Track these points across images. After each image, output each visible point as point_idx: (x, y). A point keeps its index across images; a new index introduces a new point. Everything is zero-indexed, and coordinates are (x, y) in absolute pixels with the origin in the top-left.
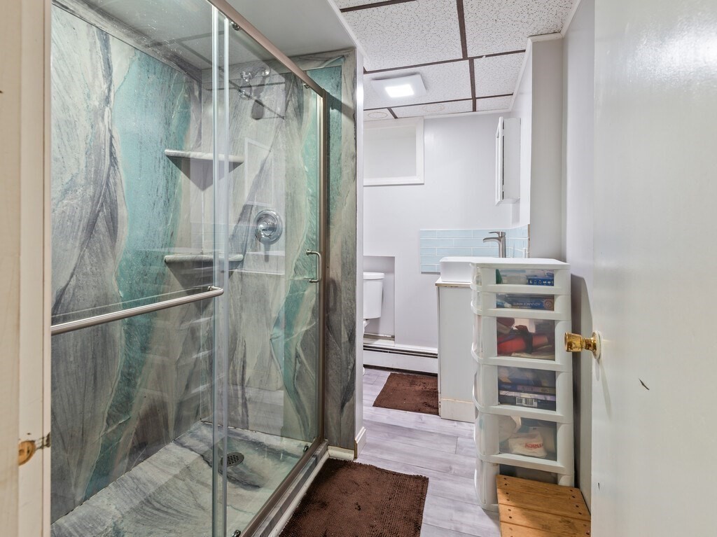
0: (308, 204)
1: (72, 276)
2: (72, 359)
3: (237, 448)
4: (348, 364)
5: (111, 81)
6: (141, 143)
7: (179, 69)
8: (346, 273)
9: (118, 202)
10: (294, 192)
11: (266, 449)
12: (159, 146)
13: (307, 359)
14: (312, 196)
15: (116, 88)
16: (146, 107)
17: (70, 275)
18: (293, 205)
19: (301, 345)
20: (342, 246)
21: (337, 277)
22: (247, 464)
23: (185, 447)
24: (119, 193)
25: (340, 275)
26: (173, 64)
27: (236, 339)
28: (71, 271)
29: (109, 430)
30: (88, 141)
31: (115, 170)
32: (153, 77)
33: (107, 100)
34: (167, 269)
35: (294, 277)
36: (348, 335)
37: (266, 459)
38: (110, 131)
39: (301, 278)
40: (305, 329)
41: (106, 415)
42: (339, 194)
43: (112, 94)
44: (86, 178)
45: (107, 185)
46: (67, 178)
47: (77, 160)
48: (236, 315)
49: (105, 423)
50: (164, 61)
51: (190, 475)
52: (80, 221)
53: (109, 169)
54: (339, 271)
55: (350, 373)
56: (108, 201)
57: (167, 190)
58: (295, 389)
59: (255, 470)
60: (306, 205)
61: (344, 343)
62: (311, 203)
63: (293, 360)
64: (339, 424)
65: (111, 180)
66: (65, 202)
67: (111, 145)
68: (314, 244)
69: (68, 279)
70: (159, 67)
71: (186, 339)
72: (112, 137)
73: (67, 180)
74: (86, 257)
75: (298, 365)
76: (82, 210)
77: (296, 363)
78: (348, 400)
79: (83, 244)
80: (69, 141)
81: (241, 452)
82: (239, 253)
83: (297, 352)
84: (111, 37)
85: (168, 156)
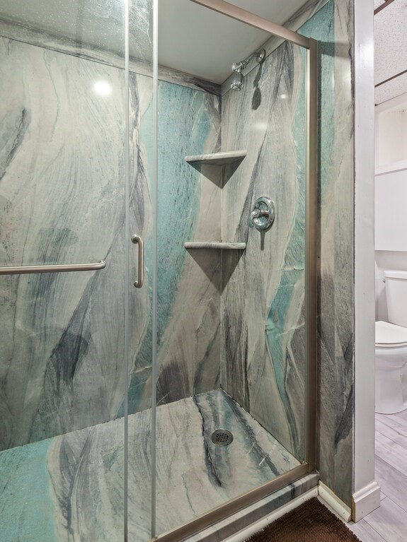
0: (297, 183)
1: (108, 254)
2: (109, 312)
3: (232, 428)
4: (344, 388)
5: (138, 109)
6: (164, 153)
7: (198, 88)
8: (340, 265)
9: (145, 199)
10: (285, 173)
11: (254, 444)
12: (180, 154)
13: (296, 363)
14: (301, 173)
15: (142, 113)
16: (168, 124)
17: (107, 252)
18: (284, 188)
19: (291, 345)
20: (335, 230)
21: (330, 270)
22: (230, 451)
23: (197, 405)
24: (145, 193)
25: (332, 268)
26: (192, 85)
27: (241, 322)
28: (108, 249)
29: (137, 371)
30: (120, 156)
31: (142, 176)
32: (174, 100)
33: (135, 124)
34: (187, 253)
35: (284, 267)
36: (343, 348)
37: (247, 455)
38: (138, 146)
39: (290, 269)
40: (295, 327)
41: (135, 359)
42: (332, 163)
43: (139, 118)
44: (119, 183)
45: (136, 187)
46: (105, 183)
47: (112, 170)
48: (241, 299)
49: (134, 365)
50: (185, 84)
51: (185, 434)
52: (115, 213)
53: (137, 175)
54: (332, 262)
55: (345, 402)
56: (137, 198)
57: (187, 189)
58: (286, 392)
59: (231, 462)
60: (296, 185)
61: (338, 358)
62: (300, 181)
63: (284, 360)
64: (332, 461)
65: (139, 183)
66: (104, 200)
67: (139, 157)
68: (304, 229)
69: (106, 255)
70: (179, 90)
71: (205, 313)
72: (139, 151)
73: (105, 185)
74: (119, 239)
75: (289, 367)
76: (116, 206)
77: (286, 364)
78: (344, 438)
79: (117, 230)
80: (106, 156)
81: (233, 434)
82: (242, 242)
83: (287, 352)
84: (138, 75)
85: (188, 162)
